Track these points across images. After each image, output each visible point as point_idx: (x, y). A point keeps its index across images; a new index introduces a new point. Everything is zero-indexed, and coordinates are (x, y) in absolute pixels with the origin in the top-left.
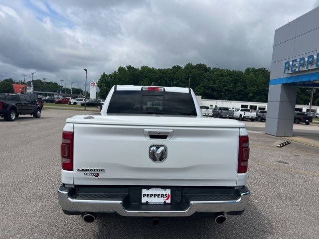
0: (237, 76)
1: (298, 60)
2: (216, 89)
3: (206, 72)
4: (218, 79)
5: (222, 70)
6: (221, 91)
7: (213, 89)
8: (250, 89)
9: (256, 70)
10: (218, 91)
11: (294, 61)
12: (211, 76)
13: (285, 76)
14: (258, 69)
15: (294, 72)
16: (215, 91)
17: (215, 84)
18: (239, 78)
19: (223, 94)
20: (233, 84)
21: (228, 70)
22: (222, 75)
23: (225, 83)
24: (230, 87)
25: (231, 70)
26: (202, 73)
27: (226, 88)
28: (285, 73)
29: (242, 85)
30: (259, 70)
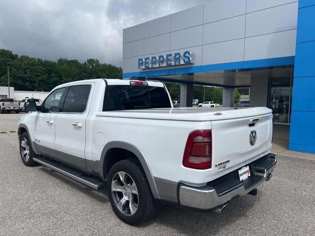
0: (50, 66)
1: (150, 58)
2: (28, 79)
3: (12, 59)
4: (29, 68)
5: (32, 59)
6: (34, 82)
7: (24, 80)
8: (65, 80)
9: (68, 61)
10: (31, 82)
11: (146, 59)
12: (20, 65)
13: (138, 71)
14: (70, 60)
15: (147, 68)
16: (27, 81)
17: (26, 73)
18: (52, 69)
19: (37, 85)
20: (47, 75)
21: (39, 59)
22: (33, 65)
23: (39, 74)
24: (45, 77)
25: (43, 60)
26: (8, 61)
27: (40, 78)
28: (139, 68)
29: (56, 76)
30: (72, 61)
